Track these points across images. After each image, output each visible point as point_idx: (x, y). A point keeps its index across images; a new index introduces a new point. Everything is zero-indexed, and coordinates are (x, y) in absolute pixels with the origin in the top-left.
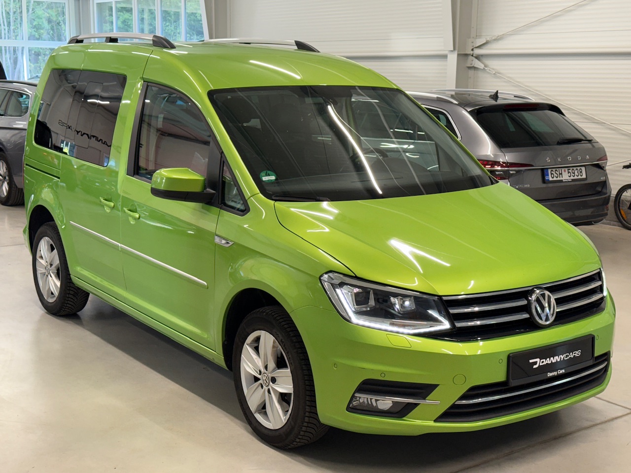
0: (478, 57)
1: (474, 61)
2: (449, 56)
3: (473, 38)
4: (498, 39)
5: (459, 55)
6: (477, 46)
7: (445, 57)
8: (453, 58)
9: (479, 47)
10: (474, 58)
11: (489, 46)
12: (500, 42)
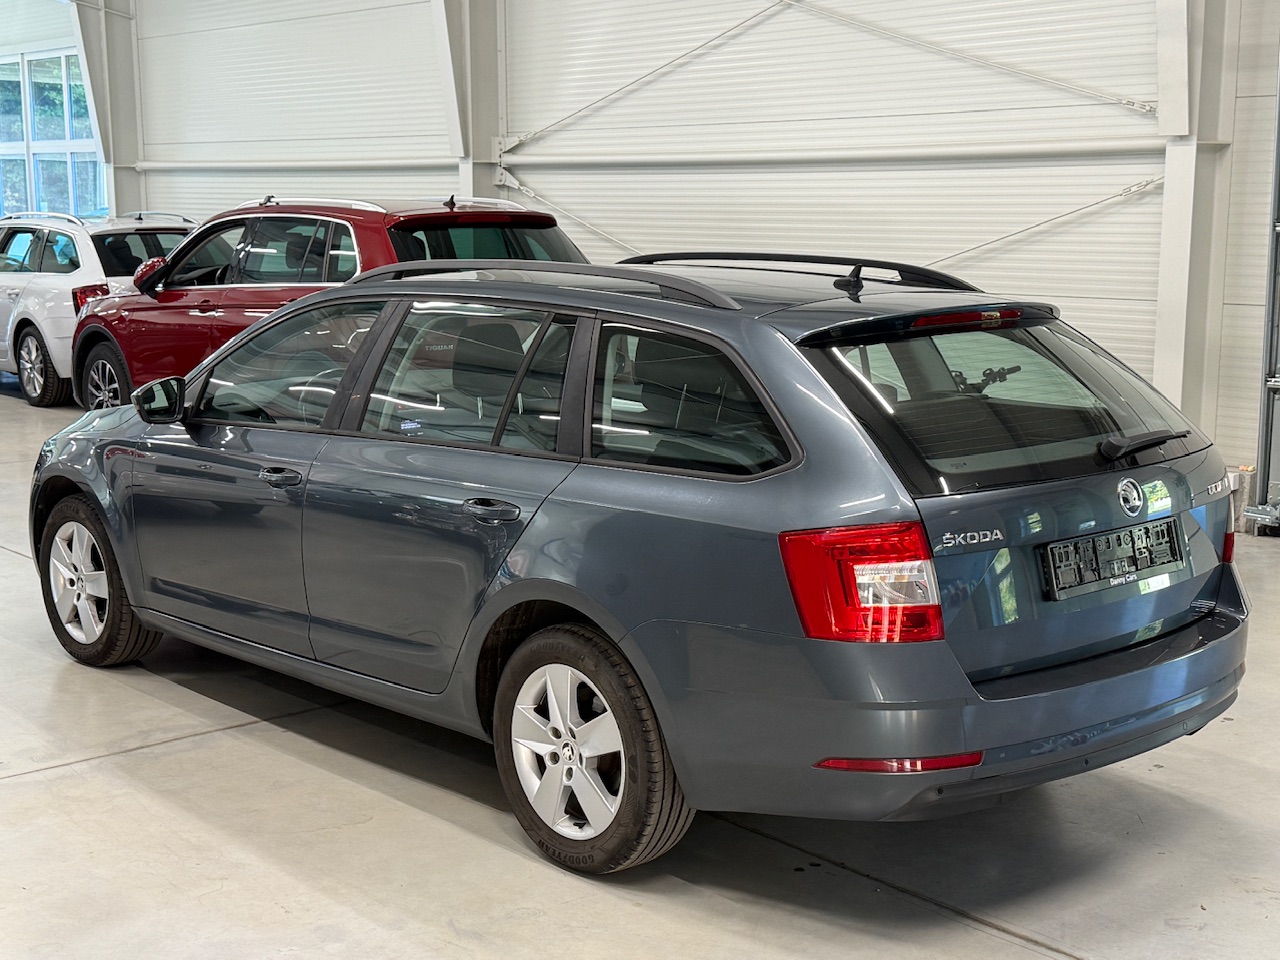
0: (510, 169)
1: (503, 177)
2: (462, 167)
3: (503, 136)
4: (537, 139)
5: (474, 164)
6: (507, 149)
7: (454, 168)
8: (466, 169)
9: (511, 151)
10: (504, 171)
11: (526, 150)
12: (541, 142)
